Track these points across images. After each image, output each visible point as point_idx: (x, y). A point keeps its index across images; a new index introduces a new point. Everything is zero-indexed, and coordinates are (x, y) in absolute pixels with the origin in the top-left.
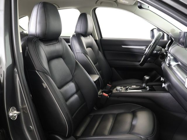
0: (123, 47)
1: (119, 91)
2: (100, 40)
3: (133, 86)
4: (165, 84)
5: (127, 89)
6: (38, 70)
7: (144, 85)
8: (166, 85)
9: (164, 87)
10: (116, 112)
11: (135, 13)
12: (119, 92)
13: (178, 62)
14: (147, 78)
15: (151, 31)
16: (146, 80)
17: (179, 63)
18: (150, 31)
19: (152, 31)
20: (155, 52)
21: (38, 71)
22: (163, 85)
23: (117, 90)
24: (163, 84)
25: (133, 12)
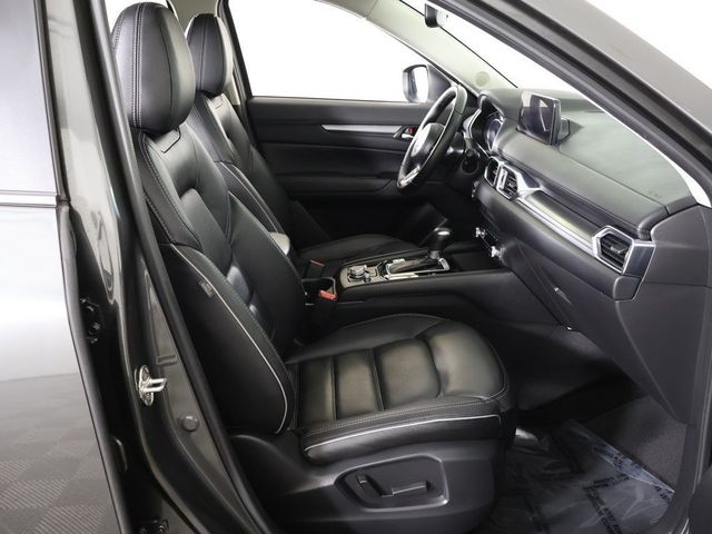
0: (327, 127)
1: (364, 279)
2: (246, 103)
3: (396, 261)
4: (498, 248)
5: (383, 272)
6: (177, 241)
7: (434, 255)
8: (503, 249)
9: (496, 256)
10: (370, 342)
11: (369, 19)
12: (363, 282)
13: (538, 186)
14: (445, 233)
15: (405, 71)
16: (440, 239)
17: (542, 188)
18: (402, 73)
19: (409, 71)
20: (451, 150)
21: (176, 244)
22: (494, 252)
23: (353, 276)
24: (493, 248)
25: (364, 15)
